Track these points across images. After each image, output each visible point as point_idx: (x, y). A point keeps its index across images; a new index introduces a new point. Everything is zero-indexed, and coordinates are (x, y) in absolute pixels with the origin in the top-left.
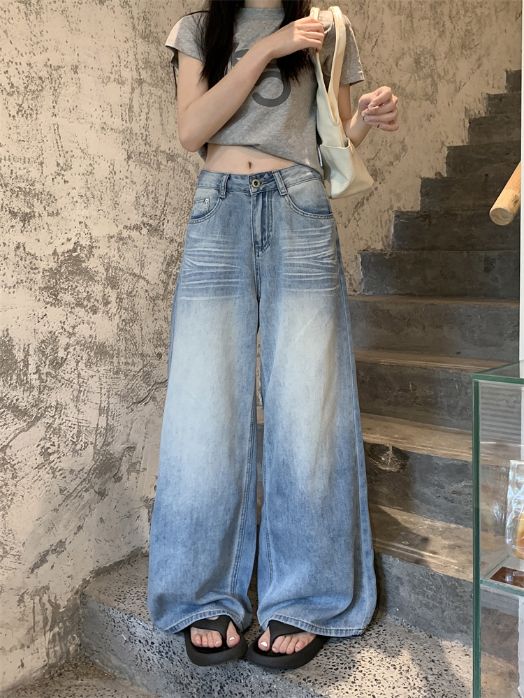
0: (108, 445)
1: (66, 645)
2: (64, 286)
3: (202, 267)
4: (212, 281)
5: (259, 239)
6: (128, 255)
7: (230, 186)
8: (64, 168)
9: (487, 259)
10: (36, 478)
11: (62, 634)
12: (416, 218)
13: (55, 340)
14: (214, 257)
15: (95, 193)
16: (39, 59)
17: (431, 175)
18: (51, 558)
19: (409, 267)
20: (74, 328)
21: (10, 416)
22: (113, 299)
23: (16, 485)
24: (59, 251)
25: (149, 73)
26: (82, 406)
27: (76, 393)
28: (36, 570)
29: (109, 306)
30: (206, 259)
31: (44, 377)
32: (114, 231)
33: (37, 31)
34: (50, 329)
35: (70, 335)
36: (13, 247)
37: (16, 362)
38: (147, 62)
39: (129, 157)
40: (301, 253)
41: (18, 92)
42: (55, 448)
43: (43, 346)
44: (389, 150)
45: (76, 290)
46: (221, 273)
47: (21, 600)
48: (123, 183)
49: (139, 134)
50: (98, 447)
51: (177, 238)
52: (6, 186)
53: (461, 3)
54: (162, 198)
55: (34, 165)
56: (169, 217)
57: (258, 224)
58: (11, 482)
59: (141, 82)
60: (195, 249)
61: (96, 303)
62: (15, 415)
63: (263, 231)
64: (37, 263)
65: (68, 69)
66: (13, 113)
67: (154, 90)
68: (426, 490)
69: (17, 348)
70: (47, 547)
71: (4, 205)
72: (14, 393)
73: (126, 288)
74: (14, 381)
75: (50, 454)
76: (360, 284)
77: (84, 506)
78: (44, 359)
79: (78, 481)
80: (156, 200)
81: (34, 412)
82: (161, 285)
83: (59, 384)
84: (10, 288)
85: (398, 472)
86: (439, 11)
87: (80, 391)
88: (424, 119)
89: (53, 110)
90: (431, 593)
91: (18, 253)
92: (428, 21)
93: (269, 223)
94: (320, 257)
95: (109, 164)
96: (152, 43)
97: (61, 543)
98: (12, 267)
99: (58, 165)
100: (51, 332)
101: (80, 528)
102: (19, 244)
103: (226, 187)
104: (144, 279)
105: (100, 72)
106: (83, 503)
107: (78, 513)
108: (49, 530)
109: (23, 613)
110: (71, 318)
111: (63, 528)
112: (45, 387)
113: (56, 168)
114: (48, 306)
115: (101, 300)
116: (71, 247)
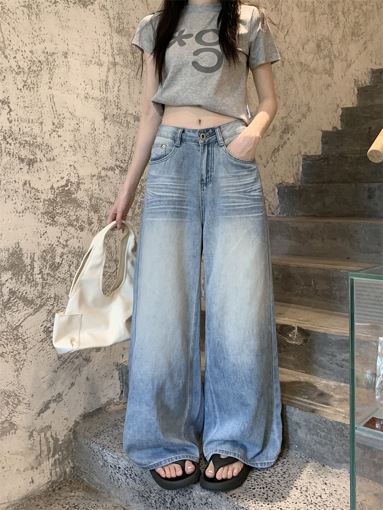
1: (63, 467)
2: (59, 211)
3: (160, 196)
4: (169, 206)
5: (204, 177)
6: (106, 189)
7: (184, 137)
8: (57, 126)
9: (369, 189)
10: (41, 348)
11: (61, 460)
12: (318, 160)
13: (53, 250)
14: (170, 188)
15: (81, 144)
16: (38, 48)
17: (330, 129)
18: (53, 405)
19: (313, 196)
20: (67, 241)
21: (21, 304)
22: (95, 220)
23: (26, 354)
24: (55, 186)
25: (122, 58)
28: (41, 414)
29: (92, 225)
30: (163, 190)
31: (45, 276)
32: (95, 172)
33: (37, 27)
34: (49, 242)
35: (64, 246)
36: (21, 183)
37: (25, 266)
38: (120, 50)
39: (106, 118)
40: (234, 188)
41: (24, 72)
43: (45, 254)
44: (298, 110)
45: (68, 214)
46: (176, 201)
47: (31, 436)
48: (101, 137)
49: (112, 101)
52: (16, 140)
53: (351, 2)
54: (129, 148)
55: (36, 124)
57: (204, 166)
58: (22, 352)
59: (115, 64)
60: (154, 183)
61: (82, 223)
62: (24, 304)
63: (207, 171)
64: (40, 195)
65: (60, 54)
66: (20, 87)
67: (124, 70)
68: (322, 359)
69: (25, 255)
70: (49, 398)
71: (15, 153)
72: (24, 288)
73: (105, 212)
74: (23, 280)
75: (51, 331)
76: (277, 208)
77: (75, 369)
78: (45, 263)
80: (125, 149)
81: (38, 301)
83: (57, 282)
84: (20, 213)
85: (302, 345)
86: (334, 8)
88: (323, 88)
89: (49, 85)
90: (323, 434)
91: (25, 188)
92: (326, 16)
93: (211, 166)
94: (248, 191)
95: (91, 123)
96: (124, 36)
97: (60, 395)
98: (21, 198)
99: (54, 124)
100: (50, 244)
101: (73, 384)
102: (26, 181)
103: (181, 137)
105: (84, 57)
106: (74, 367)
107: (71, 374)
108: (51, 386)
109: (33, 445)
110: (65, 234)
111: (61, 385)
112: (46, 284)
113: (52, 127)
114: (48, 226)
115: (86, 221)
116: (64, 184)
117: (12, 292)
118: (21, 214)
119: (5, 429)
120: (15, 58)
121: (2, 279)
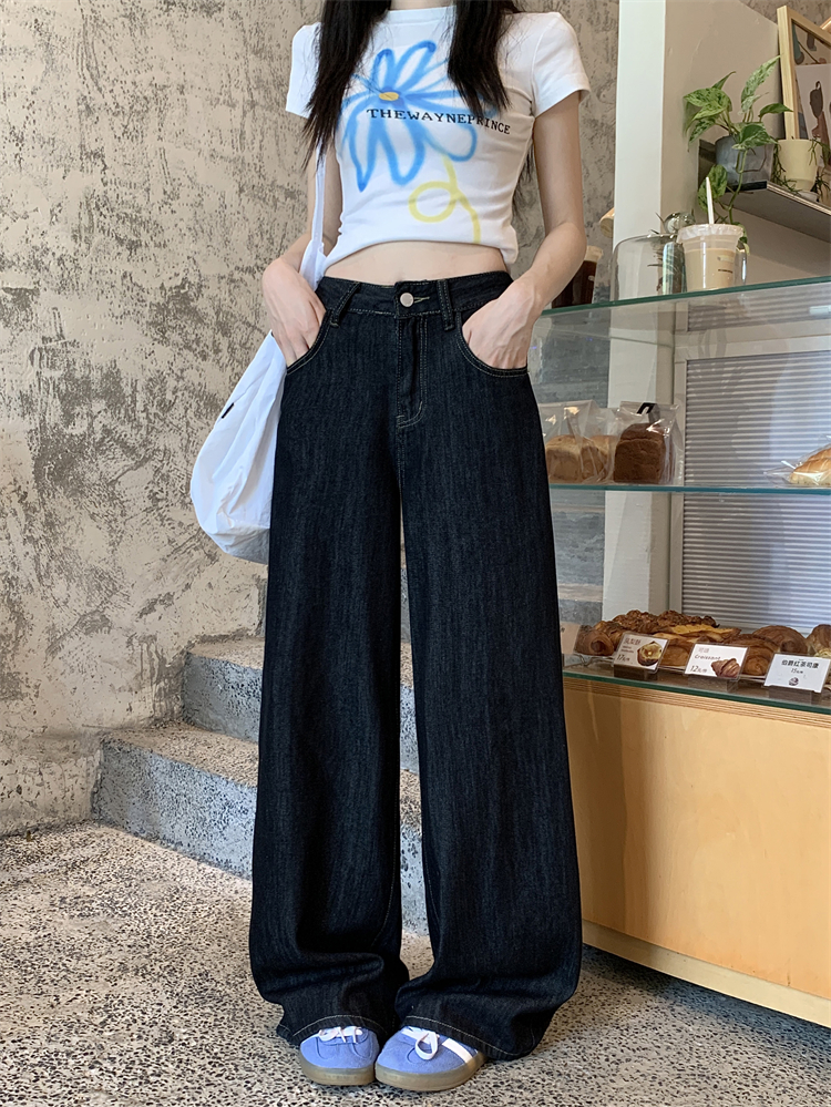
1: (170, 703)
2: (172, 323)
6: (241, 300)
8: (170, 197)
10: (144, 521)
11: (167, 691)
13: (163, 380)
15: (204, 227)
16: (144, 78)
18: (159, 607)
20: (182, 371)
21: (119, 452)
22: (224, 345)
23: (125, 523)
24: (167, 286)
27: (184, 442)
28: (144, 616)
31: (151, 417)
32: (225, 271)
33: (141, 47)
34: (158, 368)
35: (179, 378)
36: (120, 275)
37: (124, 397)
42: (164, 495)
43: (150, 384)
47: (129, 643)
48: (235, 219)
49: (252, 164)
52: (112, 210)
54: (277, 240)
55: (142, 191)
58: (119, 518)
59: (252, 104)
61: (205, 348)
62: (123, 451)
64: (145, 295)
65: (174, 88)
66: (119, 134)
69: (125, 380)
70: (155, 596)
71: (111, 230)
72: (123, 428)
73: (239, 337)
74: (122, 415)
75: (159, 500)
77: (193, 565)
78: (151, 398)
79: (187, 536)
81: (142, 451)
83: (168, 429)
84: (116, 318)
87: (189, 441)
89: (158, 133)
91: (123, 282)
95: (219, 196)
97: (169, 596)
98: (119, 297)
99: (165, 192)
100: (158, 371)
101: (188, 586)
102: (126, 273)
105: (208, 93)
106: (191, 561)
107: (187, 570)
108: (158, 578)
109: (131, 656)
110: (179, 359)
111: (171, 581)
112: (153, 428)
113: (162, 196)
114: (156, 342)
115: (211, 346)
116: (179, 283)
117: (107, 431)
118: (119, 320)
119: (94, 623)
120: (112, 91)
121: (93, 409)
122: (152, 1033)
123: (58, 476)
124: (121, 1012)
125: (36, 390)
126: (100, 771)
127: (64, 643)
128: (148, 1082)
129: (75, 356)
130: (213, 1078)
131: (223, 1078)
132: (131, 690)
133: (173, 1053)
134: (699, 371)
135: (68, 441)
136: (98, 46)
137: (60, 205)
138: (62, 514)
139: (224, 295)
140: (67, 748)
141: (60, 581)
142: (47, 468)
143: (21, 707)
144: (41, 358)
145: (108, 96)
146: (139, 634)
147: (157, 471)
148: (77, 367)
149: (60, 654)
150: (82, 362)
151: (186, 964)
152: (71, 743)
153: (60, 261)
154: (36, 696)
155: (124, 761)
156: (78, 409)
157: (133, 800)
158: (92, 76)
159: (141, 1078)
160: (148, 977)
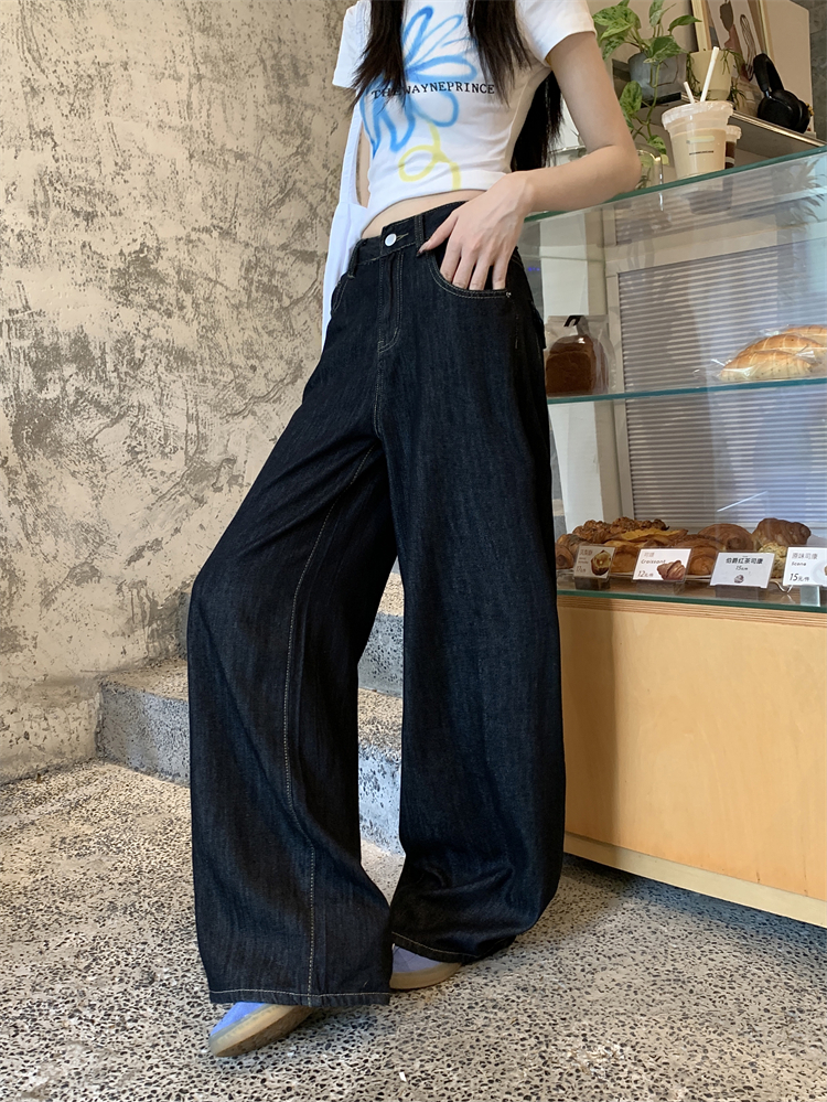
0: (202, 453)
1: (164, 643)
2: (135, 286)
6: (200, 259)
8: (122, 167)
10: (125, 474)
11: (160, 632)
13: (131, 341)
15: (158, 193)
16: (86, 57)
18: (148, 554)
20: (149, 330)
21: (93, 411)
22: (188, 302)
23: (106, 478)
24: (126, 251)
25: (210, 67)
26: (166, 410)
27: (158, 396)
28: (131, 563)
31: (123, 376)
32: (182, 233)
33: (81, 28)
34: (124, 329)
35: (146, 337)
36: (79, 245)
37: (93, 359)
38: (206, 56)
39: (191, 156)
41: (68, 91)
42: (143, 448)
43: (119, 345)
45: (147, 292)
47: (119, 590)
48: (187, 183)
49: (200, 131)
50: (191, 454)
51: (253, 242)
52: (66, 185)
54: (231, 200)
56: (240, 219)
58: (100, 474)
59: (200, 77)
61: (169, 307)
62: (98, 410)
64: (104, 261)
65: (117, 65)
66: (66, 112)
67: (215, 85)
69: (93, 344)
70: (142, 543)
71: (66, 202)
72: (95, 389)
73: (202, 293)
74: (93, 377)
75: (138, 453)
77: (180, 511)
78: (122, 359)
79: (170, 484)
80: (225, 201)
81: (116, 409)
82: (243, 292)
83: (140, 385)
84: (80, 285)
87: (162, 395)
89: (105, 108)
91: (85, 251)
95: (171, 164)
97: (158, 542)
98: (80, 266)
99: (116, 164)
100: (125, 333)
101: (177, 530)
102: (84, 242)
104: (222, 285)
105: (153, 68)
106: (178, 507)
107: (174, 515)
108: (144, 526)
109: (122, 602)
110: (144, 319)
111: (158, 528)
112: (125, 386)
113: (114, 168)
114: (120, 306)
115: (175, 304)
116: (138, 248)
117: (80, 393)
118: (82, 288)
119: (85, 574)
120: (55, 71)
121: (64, 373)
122: (133, 975)
123: (37, 439)
124: (106, 954)
125: (7, 360)
126: (101, 712)
127: (57, 595)
128: (125, 1029)
129: (42, 325)
130: (190, 1020)
131: (199, 1019)
132: (123, 634)
133: (152, 995)
134: (630, 283)
135: (43, 405)
136: (37, 29)
137: (14, 184)
138: (43, 474)
139: (183, 255)
140: (68, 693)
141: (48, 538)
142: (24, 432)
143: (21, 658)
144: (10, 329)
145: (51, 76)
146: (128, 581)
147: (133, 426)
148: (45, 335)
149: (54, 606)
150: (50, 330)
151: (175, 898)
152: (72, 689)
153: (20, 236)
154: (35, 647)
155: (120, 701)
156: (49, 375)
157: (131, 738)
158: (34, 58)
159: (118, 1025)
160: (136, 915)
